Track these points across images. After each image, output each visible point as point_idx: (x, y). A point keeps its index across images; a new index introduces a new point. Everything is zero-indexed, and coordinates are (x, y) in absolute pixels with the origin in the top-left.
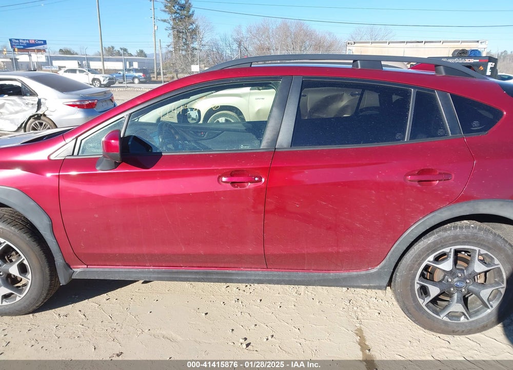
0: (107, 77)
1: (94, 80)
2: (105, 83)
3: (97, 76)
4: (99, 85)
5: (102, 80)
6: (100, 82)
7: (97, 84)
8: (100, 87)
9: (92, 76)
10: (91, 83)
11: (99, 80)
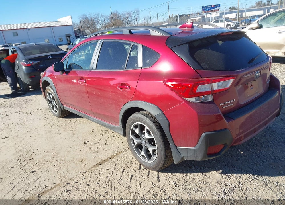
0: (235, 23)
1: (227, 25)
2: (233, 26)
3: (230, 23)
4: (229, 28)
5: (232, 25)
6: (231, 26)
7: (229, 27)
8: (230, 29)
9: (226, 23)
10: (225, 27)
11: (230, 25)
